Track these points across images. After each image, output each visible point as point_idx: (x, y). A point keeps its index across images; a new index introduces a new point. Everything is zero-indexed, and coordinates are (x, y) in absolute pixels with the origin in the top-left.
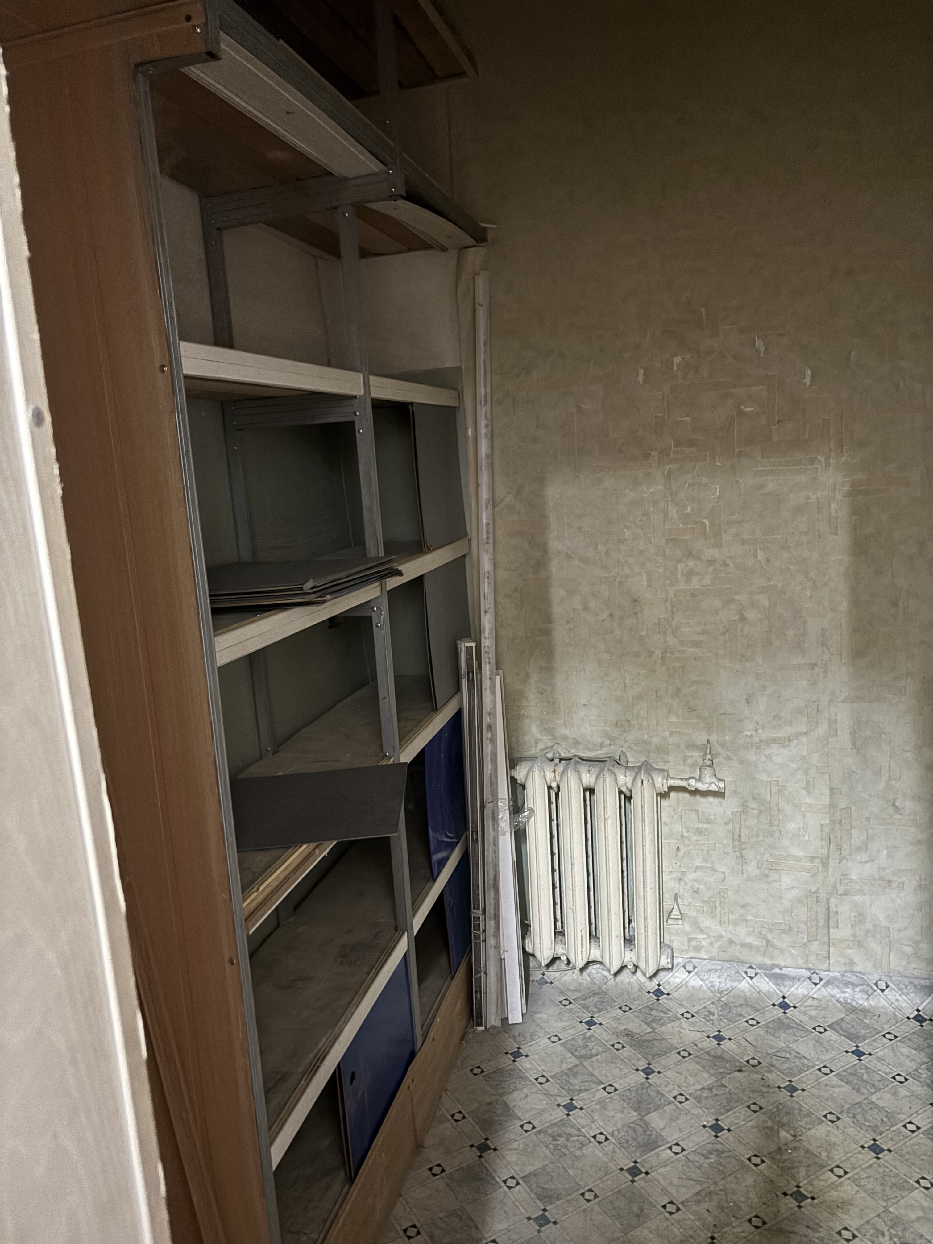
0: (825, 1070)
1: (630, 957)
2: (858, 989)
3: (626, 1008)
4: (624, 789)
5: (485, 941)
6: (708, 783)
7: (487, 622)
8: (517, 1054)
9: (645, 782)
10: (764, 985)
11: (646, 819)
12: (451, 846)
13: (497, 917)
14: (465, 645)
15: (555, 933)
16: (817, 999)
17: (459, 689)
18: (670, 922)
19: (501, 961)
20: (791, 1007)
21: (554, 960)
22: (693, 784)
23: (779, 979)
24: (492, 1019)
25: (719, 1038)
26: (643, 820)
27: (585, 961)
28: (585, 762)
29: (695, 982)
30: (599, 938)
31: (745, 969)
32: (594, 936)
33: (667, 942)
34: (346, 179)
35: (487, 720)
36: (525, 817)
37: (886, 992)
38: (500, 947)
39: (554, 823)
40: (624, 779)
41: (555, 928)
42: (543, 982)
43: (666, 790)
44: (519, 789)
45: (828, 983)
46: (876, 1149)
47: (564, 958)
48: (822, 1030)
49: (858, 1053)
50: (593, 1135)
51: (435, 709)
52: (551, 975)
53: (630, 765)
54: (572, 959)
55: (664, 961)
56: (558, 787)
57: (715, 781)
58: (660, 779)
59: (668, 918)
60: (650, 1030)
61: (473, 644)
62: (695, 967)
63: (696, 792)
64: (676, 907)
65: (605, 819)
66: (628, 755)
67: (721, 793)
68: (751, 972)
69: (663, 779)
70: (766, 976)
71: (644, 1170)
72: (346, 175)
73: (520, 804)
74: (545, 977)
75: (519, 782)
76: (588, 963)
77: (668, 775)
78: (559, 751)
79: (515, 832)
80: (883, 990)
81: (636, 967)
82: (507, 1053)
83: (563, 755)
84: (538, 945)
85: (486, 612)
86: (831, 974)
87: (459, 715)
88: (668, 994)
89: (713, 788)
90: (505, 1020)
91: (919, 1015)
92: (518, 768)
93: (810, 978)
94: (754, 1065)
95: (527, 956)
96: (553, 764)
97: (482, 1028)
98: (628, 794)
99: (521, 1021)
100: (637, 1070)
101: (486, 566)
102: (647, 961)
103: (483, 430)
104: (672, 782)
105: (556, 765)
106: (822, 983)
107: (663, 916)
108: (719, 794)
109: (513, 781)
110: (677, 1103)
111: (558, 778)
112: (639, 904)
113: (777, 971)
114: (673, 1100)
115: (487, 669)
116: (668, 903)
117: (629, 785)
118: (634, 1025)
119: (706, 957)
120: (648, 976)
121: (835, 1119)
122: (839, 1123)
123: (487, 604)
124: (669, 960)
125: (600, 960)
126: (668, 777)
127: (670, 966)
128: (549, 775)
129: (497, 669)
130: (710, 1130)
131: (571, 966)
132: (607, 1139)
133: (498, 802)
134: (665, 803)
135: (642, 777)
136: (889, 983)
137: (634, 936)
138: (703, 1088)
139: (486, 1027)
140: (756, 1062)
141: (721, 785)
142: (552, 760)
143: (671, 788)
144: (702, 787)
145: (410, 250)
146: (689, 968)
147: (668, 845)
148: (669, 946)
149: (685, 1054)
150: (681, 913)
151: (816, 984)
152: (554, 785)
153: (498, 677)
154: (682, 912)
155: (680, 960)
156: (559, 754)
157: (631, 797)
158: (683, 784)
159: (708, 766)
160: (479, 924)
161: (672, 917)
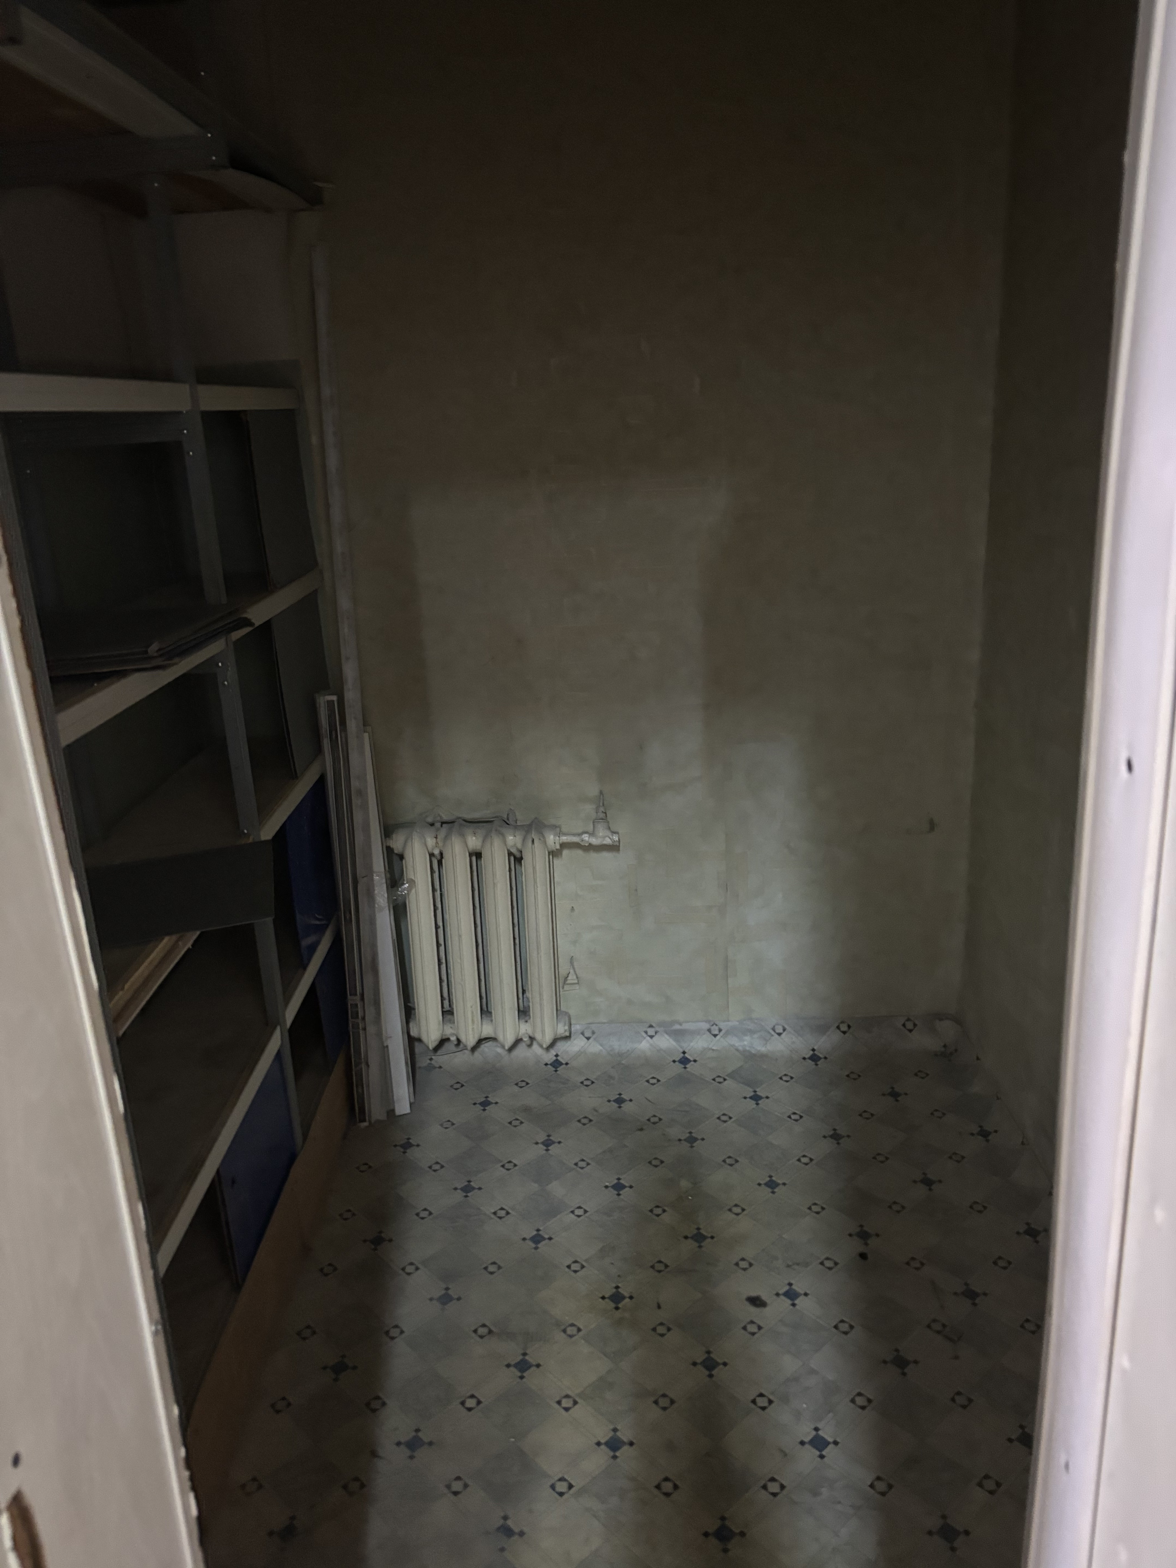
0: (724, 1118)
1: (525, 1029)
2: (756, 1036)
3: (523, 1084)
4: (514, 850)
5: (365, 1029)
6: (603, 837)
7: (350, 671)
8: (407, 1145)
9: (535, 841)
10: (665, 1042)
11: (538, 880)
12: (321, 930)
13: (377, 1003)
14: (324, 700)
15: (443, 1012)
16: (717, 1050)
17: (319, 750)
18: (566, 987)
19: (384, 1049)
20: (691, 1061)
21: (443, 1041)
22: (587, 839)
23: (678, 1034)
24: (376, 1112)
25: (620, 1101)
26: (535, 882)
27: (476, 1039)
28: (468, 824)
29: (594, 1048)
30: (491, 1013)
31: (645, 1029)
32: (486, 1011)
33: (563, 1008)
35: (355, 783)
36: (404, 889)
37: (783, 1035)
38: (381, 1034)
39: (438, 893)
40: (513, 840)
41: (443, 1007)
42: (430, 1068)
43: (558, 847)
44: (396, 859)
45: (728, 1033)
46: (772, 1185)
47: (453, 1038)
48: (721, 1080)
49: (756, 1098)
50: (493, 1211)
51: (294, 776)
52: (440, 1059)
53: (519, 823)
54: (463, 1038)
55: (562, 1030)
56: (441, 854)
57: (610, 834)
58: (552, 837)
59: (564, 983)
60: (549, 1102)
61: (334, 698)
62: (593, 1033)
63: (590, 848)
64: (572, 971)
65: (494, 884)
66: (517, 814)
67: (616, 846)
68: (651, 1032)
69: (555, 836)
70: (667, 1034)
71: (546, 1236)
73: (397, 876)
74: (433, 1062)
75: (396, 852)
76: (480, 1041)
77: (560, 831)
78: (441, 814)
79: (393, 907)
80: (779, 1034)
81: (532, 1039)
82: (395, 1146)
83: (445, 818)
84: (423, 1029)
85: (347, 659)
86: (730, 1024)
87: (321, 781)
88: (567, 1064)
89: (608, 841)
90: (391, 1112)
91: (814, 1055)
92: (394, 836)
93: (709, 1030)
94: (654, 1122)
95: (412, 1042)
96: (433, 828)
97: (366, 1124)
98: (518, 855)
99: (408, 1111)
100: (537, 1143)
101: (344, 603)
102: (543, 1032)
103: (330, 439)
104: (564, 839)
105: (438, 830)
106: (721, 1034)
107: (559, 982)
108: (614, 848)
109: (389, 852)
110: (578, 1169)
111: (441, 844)
112: (533, 972)
113: (677, 1027)
114: (575, 1167)
115: (352, 725)
116: (564, 968)
117: (519, 846)
118: (531, 1098)
119: (605, 1021)
120: (545, 1046)
121: (733, 1162)
122: (737, 1166)
123: (348, 649)
124: (567, 1028)
125: (493, 1035)
126: (561, 833)
127: (567, 1034)
128: (431, 842)
129: (364, 725)
130: (612, 1190)
131: (461, 1046)
132: (508, 1213)
133: (373, 876)
134: (557, 862)
135: (533, 836)
136: (786, 1027)
137: (529, 1006)
138: (604, 1152)
139: (370, 1122)
140: (656, 1119)
141: (616, 838)
142: (432, 825)
143: (563, 845)
144: (594, 841)
145: (225, 209)
146: (587, 1034)
147: (562, 906)
148: (566, 1013)
149: (585, 1121)
150: (577, 978)
151: (715, 1036)
152: (436, 852)
153: (366, 735)
154: (579, 976)
155: (578, 1027)
156: (441, 817)
157: (521, 858)
158: (575, 839)
159: (602, 819)
160: (357, 1013)
161: (568, 982)
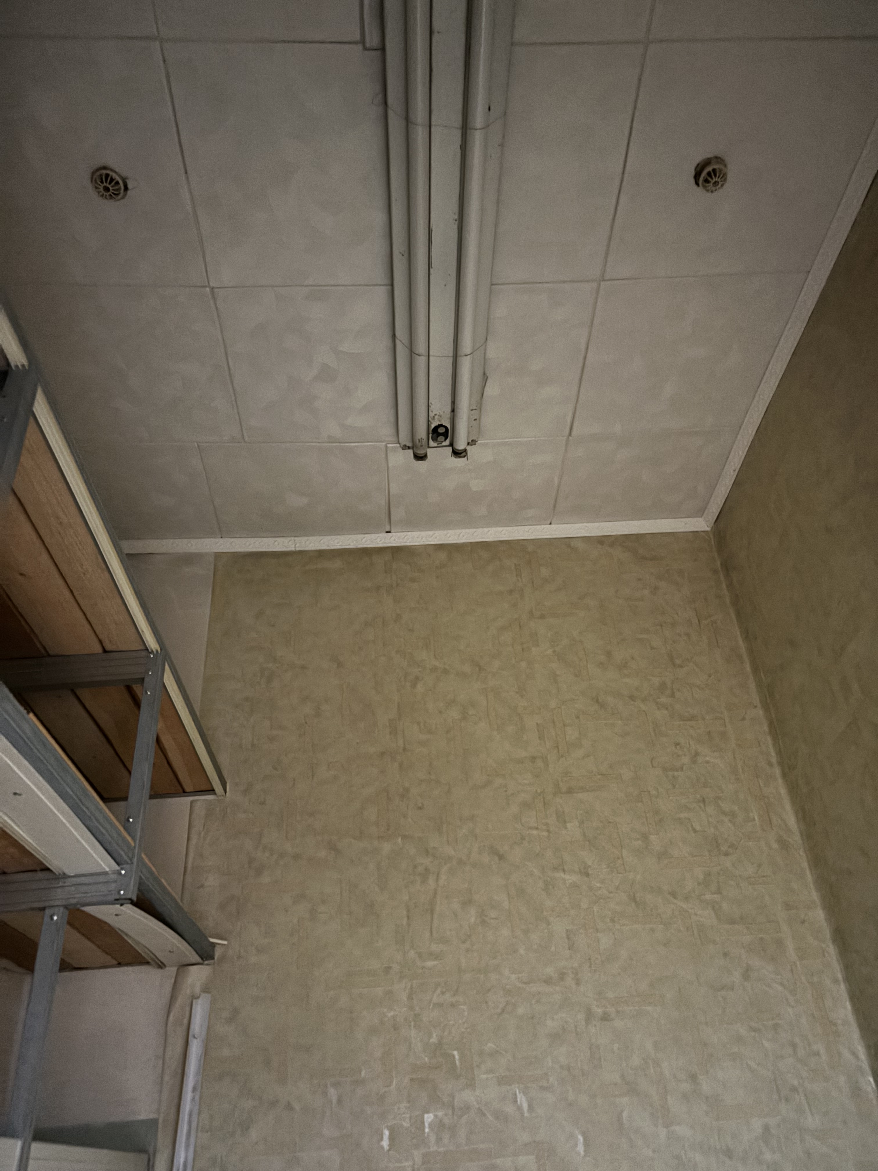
34: (65, 876)
72: (66, 871)
145: (120, 964)
